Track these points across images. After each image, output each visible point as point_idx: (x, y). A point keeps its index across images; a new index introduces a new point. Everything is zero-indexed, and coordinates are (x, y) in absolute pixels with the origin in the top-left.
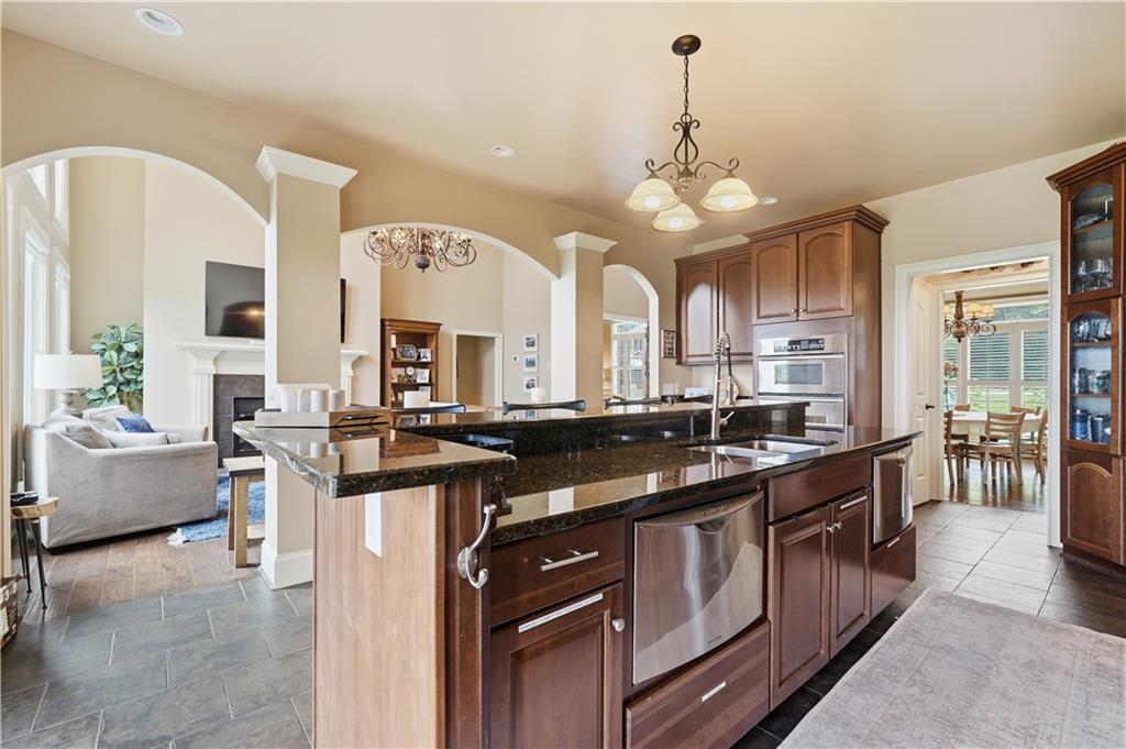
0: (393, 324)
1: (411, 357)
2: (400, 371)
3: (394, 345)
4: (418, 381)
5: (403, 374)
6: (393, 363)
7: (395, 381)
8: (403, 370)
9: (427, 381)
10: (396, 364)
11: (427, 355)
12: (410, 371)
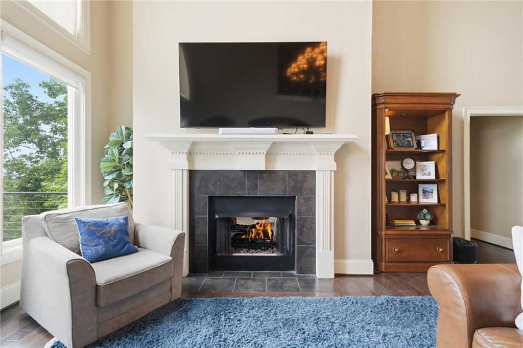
0: (389, 100)
1: (411, 146)
2: (395, 165)
3: (387, 131)
4: (419, 177)
5: (399, 168)
6: (387, 155)
7: (389, 177)
8: (399, 163)
9: (432, 177)
10: (391, 156)
11: (430, 142)
12: (409, 164)
